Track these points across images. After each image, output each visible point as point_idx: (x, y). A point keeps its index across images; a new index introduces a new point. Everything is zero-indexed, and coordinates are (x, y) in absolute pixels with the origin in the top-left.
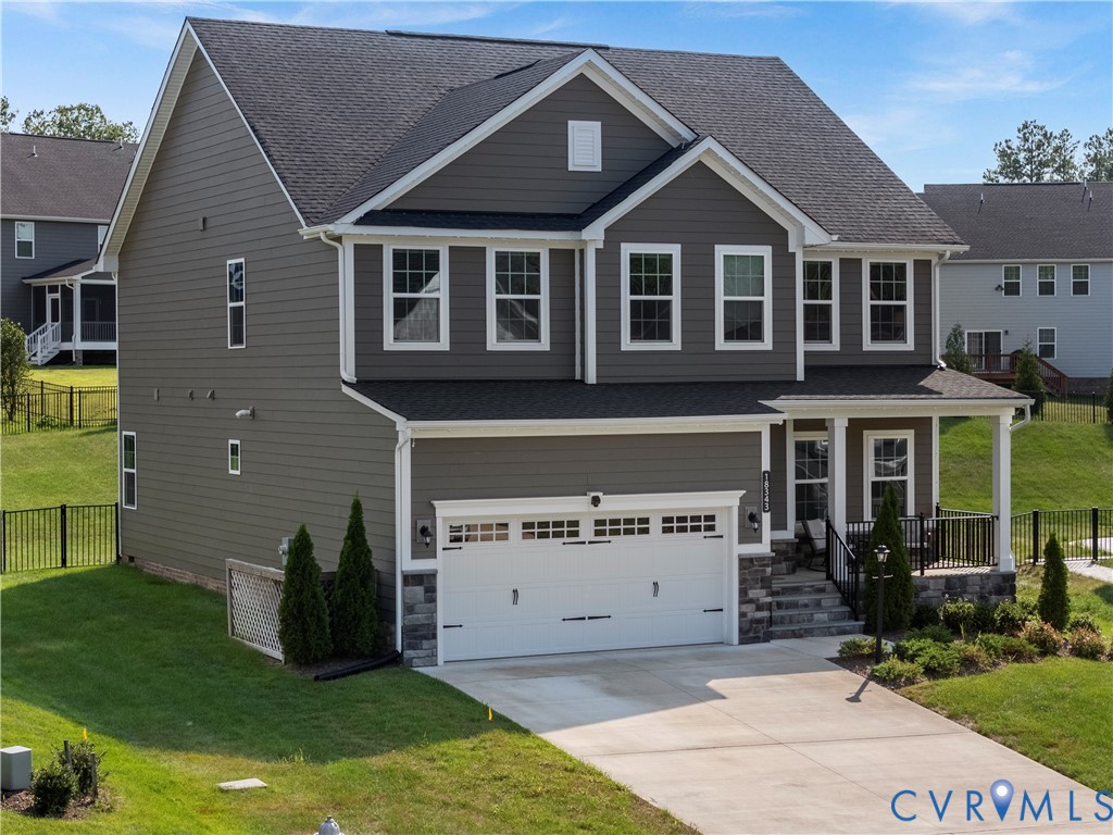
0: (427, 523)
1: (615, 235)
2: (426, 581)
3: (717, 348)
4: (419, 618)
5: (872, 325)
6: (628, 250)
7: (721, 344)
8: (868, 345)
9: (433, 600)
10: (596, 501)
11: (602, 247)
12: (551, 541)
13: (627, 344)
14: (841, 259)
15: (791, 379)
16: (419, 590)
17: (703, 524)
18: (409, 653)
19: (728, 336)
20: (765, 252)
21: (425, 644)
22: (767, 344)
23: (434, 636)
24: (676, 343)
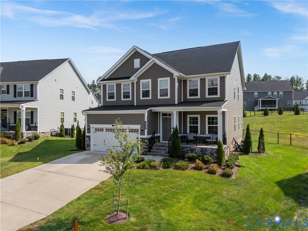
0: (89, 128)
1: (139, 79)
2: (89, 137)
3: (158, 98)
4: (88, 143)
5: (208, 92)
6: (141, 81)
7: (159, 97)
8: (207, 96)
9: (90, 140)
10: (113, 125)
11: (137, 81)
12: (110, 132)
13: (141, 98)
14: (200, 79)
15: (174, 104)
16: (88, 138)
17: (136, 131)
18: (87, 148)
19: (161, 96)
20: (169, 79)
21: (89, 147)
22: (169, 97)
23: (90, 146)
24: (150, 98)
